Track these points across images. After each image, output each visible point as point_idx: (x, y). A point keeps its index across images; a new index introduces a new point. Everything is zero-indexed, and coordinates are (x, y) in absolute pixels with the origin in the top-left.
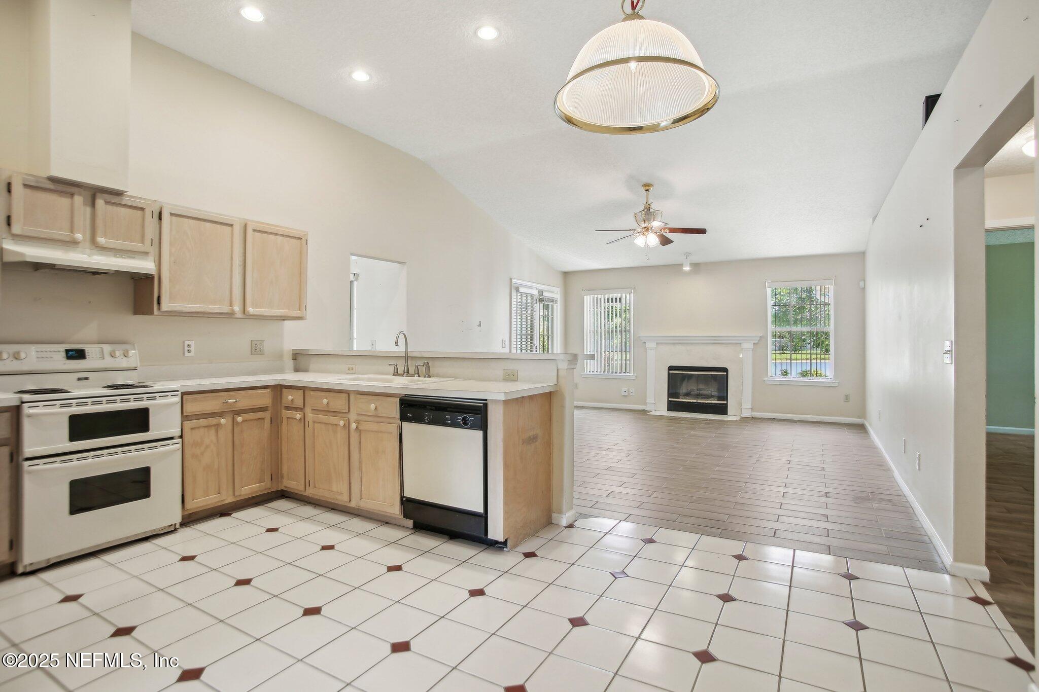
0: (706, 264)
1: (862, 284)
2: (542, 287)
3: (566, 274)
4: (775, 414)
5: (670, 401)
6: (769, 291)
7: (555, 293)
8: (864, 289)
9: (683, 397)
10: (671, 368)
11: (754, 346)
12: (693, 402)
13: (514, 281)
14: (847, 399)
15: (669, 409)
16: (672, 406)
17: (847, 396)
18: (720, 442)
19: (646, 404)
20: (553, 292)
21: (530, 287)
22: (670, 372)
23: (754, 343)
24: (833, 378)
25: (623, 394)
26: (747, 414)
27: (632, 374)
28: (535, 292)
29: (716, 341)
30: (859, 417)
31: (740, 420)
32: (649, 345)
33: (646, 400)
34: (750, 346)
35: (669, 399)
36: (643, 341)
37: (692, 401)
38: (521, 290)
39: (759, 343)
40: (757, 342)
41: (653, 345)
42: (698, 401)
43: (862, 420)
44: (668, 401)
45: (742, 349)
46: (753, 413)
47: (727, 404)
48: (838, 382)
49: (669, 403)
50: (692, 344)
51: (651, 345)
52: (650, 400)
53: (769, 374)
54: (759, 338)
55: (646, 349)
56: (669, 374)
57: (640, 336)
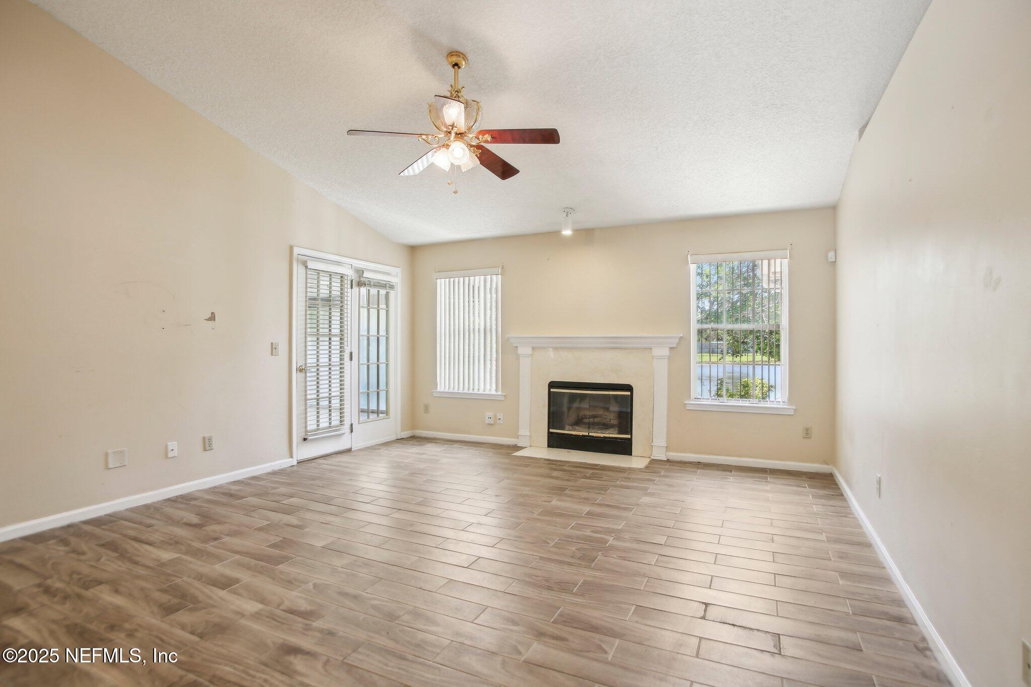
0: (602, 229)
1: (831, 255)
2: (361, 264)
3: (413, 250)
4: (699, 456)
5: (552, 433)
6: (693, 268)
7: (396, 275)
8: (834, 263)
9: (570, 427)
10: (552, 385)
11: (670, 351)
12: (583, 436)
13: (296, 251)
14: (807, 434)
15: (550, 445)
16: (555, 441)
17: (807, 430)
18: (588, 533)
19: (517, 437)
20: (388, 274)
21: (338, 263)
22: (552, 390)
23: (671, 348)
24: (786, 401)
25: (487, 421)
26: (660, 455)
27: (500, 393)
28: (350, 273)
29: (616, 345)
30: (826, 463)
31: (647, 467)
32: (521, 351)
33: (518, 430)
34: (666, 352)
35: (551, 430)
36: (514, 345)
37: (581, 434)
38: (311, 265)
39: (678, 349)
40: (675, 346)
41: (529, 351)
42: (591, 434)
43: (830, 467)
44: (549, 433)
45: (653, 356)
46: (668, 454)
47: (630, 440)
48: (794, 407)
49: (550, 435)
50: (581, 349)
51: (525, 350)
52: (524, 431)
53: (693, 396)
54: (677, 340)
55: (518, 357)
56: (549, 392)
57: (509, 337)
